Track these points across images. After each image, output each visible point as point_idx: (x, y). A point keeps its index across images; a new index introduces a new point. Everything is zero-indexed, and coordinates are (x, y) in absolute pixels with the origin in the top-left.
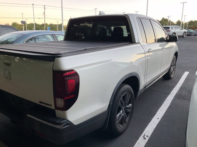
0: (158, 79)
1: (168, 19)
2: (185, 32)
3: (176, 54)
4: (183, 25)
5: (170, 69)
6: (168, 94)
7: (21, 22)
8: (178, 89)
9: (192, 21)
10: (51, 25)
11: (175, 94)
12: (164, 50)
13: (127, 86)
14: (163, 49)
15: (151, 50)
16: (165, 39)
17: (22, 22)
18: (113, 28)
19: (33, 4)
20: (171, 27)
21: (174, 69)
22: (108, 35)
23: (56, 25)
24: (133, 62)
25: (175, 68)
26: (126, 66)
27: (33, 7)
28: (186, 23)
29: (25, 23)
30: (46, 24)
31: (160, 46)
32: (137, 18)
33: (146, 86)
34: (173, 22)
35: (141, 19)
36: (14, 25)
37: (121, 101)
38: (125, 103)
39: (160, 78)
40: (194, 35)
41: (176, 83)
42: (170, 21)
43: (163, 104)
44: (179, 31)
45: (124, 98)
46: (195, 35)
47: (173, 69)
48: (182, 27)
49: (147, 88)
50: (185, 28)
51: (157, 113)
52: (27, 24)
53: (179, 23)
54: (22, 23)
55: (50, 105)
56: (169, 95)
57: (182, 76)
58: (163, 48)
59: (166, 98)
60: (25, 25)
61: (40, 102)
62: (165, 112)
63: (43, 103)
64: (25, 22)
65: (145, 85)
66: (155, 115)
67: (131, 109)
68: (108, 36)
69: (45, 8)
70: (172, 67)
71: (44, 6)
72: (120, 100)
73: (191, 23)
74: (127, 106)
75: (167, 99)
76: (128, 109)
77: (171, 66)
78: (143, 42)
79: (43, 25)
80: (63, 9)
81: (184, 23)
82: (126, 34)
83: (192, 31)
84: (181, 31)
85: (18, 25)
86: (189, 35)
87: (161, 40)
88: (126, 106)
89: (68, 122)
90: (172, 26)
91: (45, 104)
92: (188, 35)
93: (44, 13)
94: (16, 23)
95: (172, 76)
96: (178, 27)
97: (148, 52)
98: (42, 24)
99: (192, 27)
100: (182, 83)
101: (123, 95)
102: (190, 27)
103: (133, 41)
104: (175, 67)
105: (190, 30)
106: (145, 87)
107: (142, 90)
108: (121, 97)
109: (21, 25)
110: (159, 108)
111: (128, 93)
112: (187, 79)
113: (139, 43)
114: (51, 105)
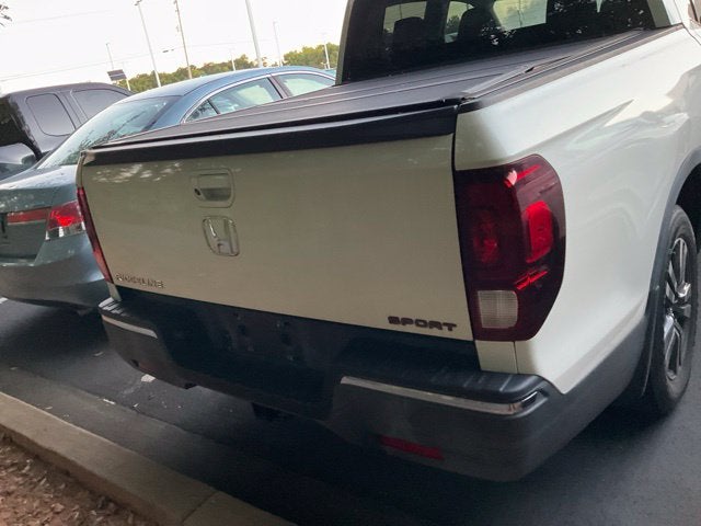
17: (113, 75)
29: (124, 77)
30: (193, 67)
52: (129, 80)
55: (445, 324)
61: (393, 320)
63: (406, 321)
67: (690, 305)
69: (178, 11)
74: (681, 294)
76: (683, 305)
88: (677, 295)
89: (542, 385)
91: (418, 325)
93: (180, 28)
101: (673, 249)
103: (656, 21)
111: (682, 241)
113: (682, 25)
114: (451, 326)
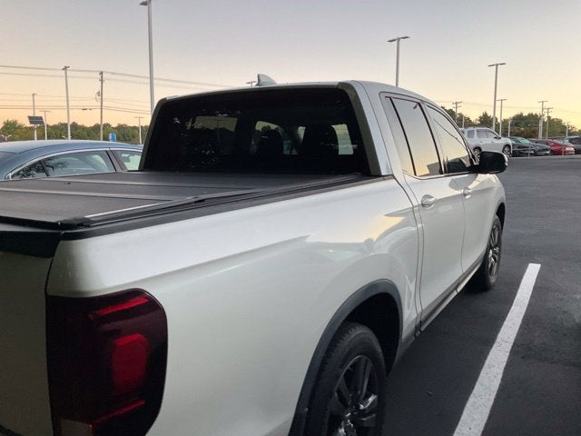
0: (455, 293)
1: (454, 110)
2: (508, 146)
3: (501, 211)
4: (497, 125)
5: (485, 258)
6: (489, 342)
7: (30, 118)
8: (518, 321)
9: (522, 114)
10: (121, 128)
11: (512, 341)
12: (467, 197)
13: (360, 332)
14: (465, 195)
15: (432, 200)
16: (468, 164)
17: (33, 119)
18: (301, 131)
19: (65, 68)
20: (469, 132)
21: (497, 257)
22: (286, 152)
23: (135, 128)
24: (375, 240)
25: (499, 254)
26: (349, 255)
27: (66, 77)
28: (505, 122)
29: (42, 123)
30: (107, 126)
31: (452, 185)
32: (383, 95)
33: (421, 323)
34: (468, 119)
35: (393, 98)
36: (8, 129)
37: (339, 391)
38: (352, 397)
39: (459, 289)
40: (531, 154)
41: (508, 301)
42: (461, 115)
43: (477, 383)
44: (492, 143)
45: (351, 377)
46: (535, 154)
47: (495, 259)
48: (497, 131)
49: (422, 329)
50: (505, 135)
51: (462, 418)
52: (47, 125)
53: (486, 121)
54: (31, 122)
56: (491, 347)
57: (521, 277)
58: (467, 191)
59: (486, 358)
60: (41, 129)
62: (487, 411)
64: (41, 118)
65: (418, 322)
66: (457, 424)
67: (374, 415)
68: (285, 156)
69: (102, 80)
70: (491, 252)
71: (101, 73)
72: (336, 388)
73: (519, 120)
74: (362, 407)
75: (487, 362)
76: (365, 416)
77: (490, 247)
78: (405, 172)
79: (96, 128)
80: (155, 81)
81: (499, 121)
82: (346, 147)
83: (525, 142)
84: (496, 141)
85: (20, 127)
86: (518, 152)
87: (454, 167)
88: (358, 407)
90: (471, 128)
92: (515, 154)
93: (100, 94)
94: (15, 123)
95: (493, 279)
96: (486, 131)
97: (422, 205)
98: (93, 125)
99: (523, 132)
100: (527, 302)
101: (348, 367)
102: (517, 131)
103: (371, 170)
104: (500, 251)
105: (519, 138)
106: (418, 328)
107: (408, 339)
108: (338, 377)
109: (31, 128)
110: (466, 399)
111: (365, 358)
112: (538, 289)
113: (392, 176)
